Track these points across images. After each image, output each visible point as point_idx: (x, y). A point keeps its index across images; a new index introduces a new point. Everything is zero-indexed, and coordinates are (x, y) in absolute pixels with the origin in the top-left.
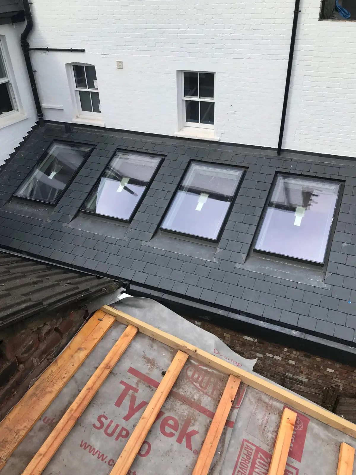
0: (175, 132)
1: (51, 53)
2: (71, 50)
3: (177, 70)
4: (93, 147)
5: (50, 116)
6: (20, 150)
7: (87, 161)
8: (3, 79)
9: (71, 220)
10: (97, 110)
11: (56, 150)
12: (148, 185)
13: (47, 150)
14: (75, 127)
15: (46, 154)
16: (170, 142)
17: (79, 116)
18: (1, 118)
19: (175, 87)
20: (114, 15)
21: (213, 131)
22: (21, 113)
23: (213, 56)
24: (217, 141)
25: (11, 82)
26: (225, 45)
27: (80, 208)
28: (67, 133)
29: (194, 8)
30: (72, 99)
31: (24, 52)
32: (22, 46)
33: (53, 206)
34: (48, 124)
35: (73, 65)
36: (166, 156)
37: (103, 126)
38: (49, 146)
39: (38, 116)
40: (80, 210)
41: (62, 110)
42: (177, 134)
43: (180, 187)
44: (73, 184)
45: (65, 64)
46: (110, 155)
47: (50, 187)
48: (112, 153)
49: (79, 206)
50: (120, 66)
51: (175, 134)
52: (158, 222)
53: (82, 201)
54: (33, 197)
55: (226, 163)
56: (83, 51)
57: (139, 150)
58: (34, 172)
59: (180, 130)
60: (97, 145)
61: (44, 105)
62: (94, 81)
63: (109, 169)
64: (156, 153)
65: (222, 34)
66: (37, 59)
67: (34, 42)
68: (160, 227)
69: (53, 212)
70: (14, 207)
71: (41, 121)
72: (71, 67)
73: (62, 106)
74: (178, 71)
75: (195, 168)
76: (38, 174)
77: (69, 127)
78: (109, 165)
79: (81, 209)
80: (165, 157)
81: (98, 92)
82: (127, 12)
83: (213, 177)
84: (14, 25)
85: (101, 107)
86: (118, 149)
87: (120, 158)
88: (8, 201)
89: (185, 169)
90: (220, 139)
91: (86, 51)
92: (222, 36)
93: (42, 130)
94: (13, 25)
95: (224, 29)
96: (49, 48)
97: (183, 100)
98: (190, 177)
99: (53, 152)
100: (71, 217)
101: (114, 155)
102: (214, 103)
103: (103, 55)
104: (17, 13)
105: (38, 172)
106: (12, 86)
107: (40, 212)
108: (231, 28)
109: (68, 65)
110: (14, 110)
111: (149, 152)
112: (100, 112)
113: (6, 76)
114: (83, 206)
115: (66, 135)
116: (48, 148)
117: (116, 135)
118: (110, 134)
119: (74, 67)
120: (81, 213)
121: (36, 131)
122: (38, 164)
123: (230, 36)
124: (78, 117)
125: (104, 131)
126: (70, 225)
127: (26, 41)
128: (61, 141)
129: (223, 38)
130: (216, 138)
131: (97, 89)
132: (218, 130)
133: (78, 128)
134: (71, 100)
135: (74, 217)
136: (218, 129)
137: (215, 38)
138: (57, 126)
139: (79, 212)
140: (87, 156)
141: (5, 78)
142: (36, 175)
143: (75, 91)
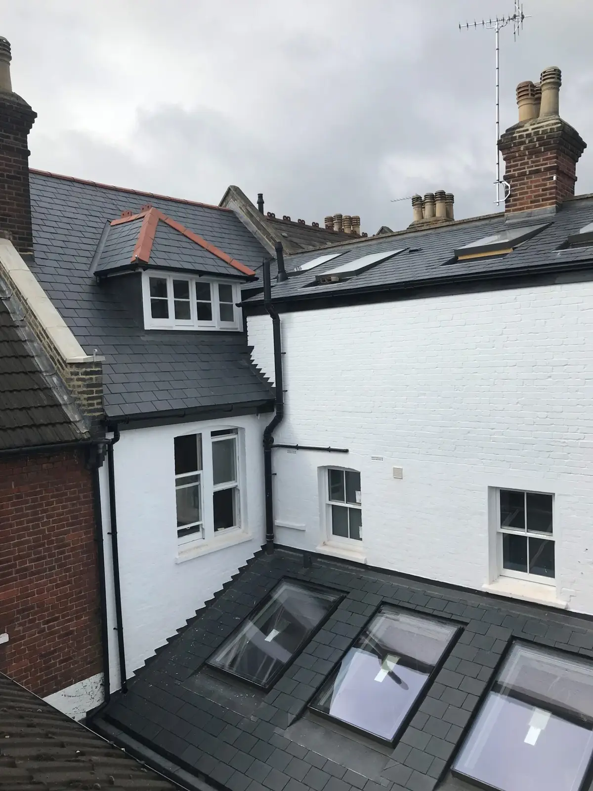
0: (483, 584)
1: (300, 452)
2: (329, 450)
3: (489, 487)
4: (344, 594)
5: (283, 539)
6: (231, 587)
7: (331, 617)
8: (231, 482)
9: (291, 725)
10: (356, 536)
11: (284, 593)
12: (433, 672)
13: (270, 591)
14: (319, 560)
15: (268, 597)
16: (474, 600)
17: (327, 543)
18: (215, 536)
19: (486, 511)
20: (395, 408)
21: (554, 589)
22: (243, 532)
23: (550, 470)
24: (563, 608)
25: (240, 487)
26: (569, 455)
27: (308, 702)
28: (305, 568)
29: (518, 403)
30: (321, 516)
31: (265, 449)
32: (264, 441)
33: (265, 691)
34: (279, 550)
35: (328, 470)
36: (466, 624)
37: (363, 563)
38: (274, 587)
39: (267, 537)
40: (308, 706)
41: (304, 531)
42: (486, 587)
43: (493, 685)
44: (303, 656)
45: (318, 467)
46: (369, 613)
47: (264, 654)
48: (374, 608)
49: (307, 698)
50: (398, 474)
51: (483, 587)
52: (447, 757)
53: (314, 690)
54: (235, 669)
55: (582, 652)
56: (346, 451)
57: (418, 608)
58: (245, 626)
59: (492, 581)
60: (348, 593)
61: (278, 521)
62: (357, 493)
63: (367, 636)
64: (448, 616)
65: (565, 439)
66: (280, 459)
67: (280, 437)
68: (451, 768)
69: (263, 703)
70: (202, 683)
71: (270, 545)
72: (325, 471)
73: (304, 525)
74: (491, 489)
75: (521, 655)
76: (250, 630)
77: (310, 558)
78: (367, 629)
79: (309, 704)
80: (465, 627)
81: (361, 510)
82: (415, 405)
83: (558, 679)
84: (259, 416)
85: (363, 531)
86: (384, 603)
87: (387, 617)
88: (196, 672)
89: (501, 653)
90: (567, 605)
91: (350, 452)
92: (564, 442)
93: (268, 558)
94: (257, 415)
95: (567, 432)
96: (299, 445)
97: (498, 533)
98: (512, 669)
99: (280, 595)
100: (291, 717)
101: (378, 611)
102: (553, 542)
103: (373, 458)
104: (265, 402)
105: (251, 628)
106: (239, 493)
107: (243, 699)
108: (579, 431)
109: (321, 468)
110: (235, 525)
111: (435, 613)
112: (361, 539)
113: (234, 480)
114: (314, 699)
115: (302, 572)
116: (274, 588)
117: (381, 578)
118: (372, 577)
119: (330, 471)
120: (308, 713)
121: (259, 559)
122: (252, 614)
123: (578, 443)
124: (324, 544)
125: (363, 570)
126: (288, 734)
127: (271, 435)
128: (295, 579)
129: (566, 444)
130: (561, 603)
131: (360, 504)
132: (564, 589)
133: (323, 561)
134: (318, 518)
135: (295, 718)
136: (563, 587)
137: (552, 443)
138: (292, 555)
139: (305, 709)
140: (331, 609)
141: (233, 482)
142: (247, 631)
143: (327, 504)
